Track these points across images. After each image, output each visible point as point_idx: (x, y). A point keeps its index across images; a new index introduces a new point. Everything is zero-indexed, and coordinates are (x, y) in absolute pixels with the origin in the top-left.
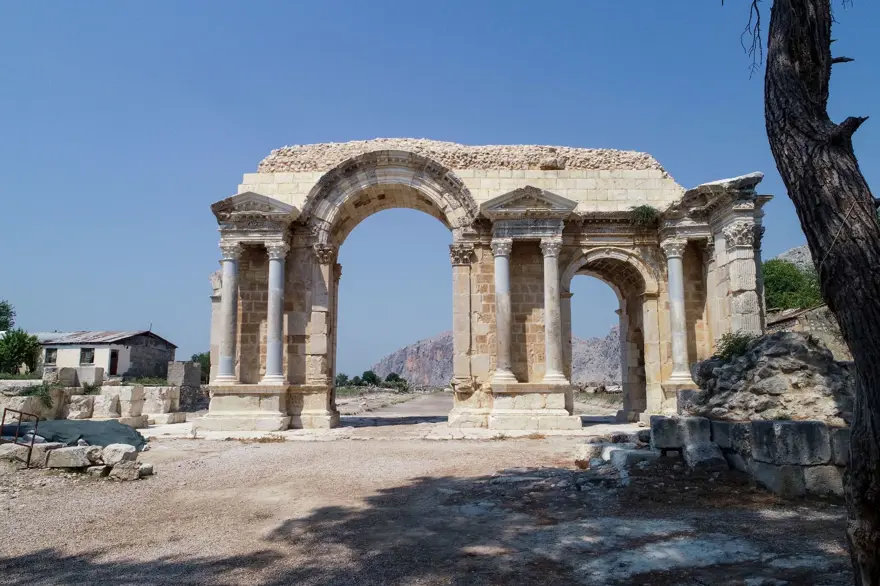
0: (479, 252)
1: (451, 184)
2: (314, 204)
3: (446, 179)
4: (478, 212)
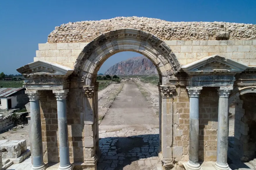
0: (178, 90)
1: (163, 50)
2: (81, 63)
3: (160, 47)
4: (180, 68)
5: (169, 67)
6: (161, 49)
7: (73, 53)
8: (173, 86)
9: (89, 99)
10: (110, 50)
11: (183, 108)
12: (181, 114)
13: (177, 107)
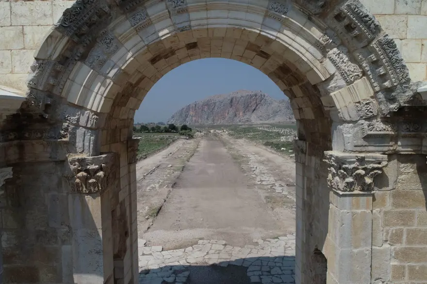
4: (409, 93)
5: (363, 89)
6: (340, 27)
7: (29, 37)
8: (375, 154)
9: (88, 198)
10: (163, 29)
11: (405, 229)
12: (398, 246)
13: (387, 225)
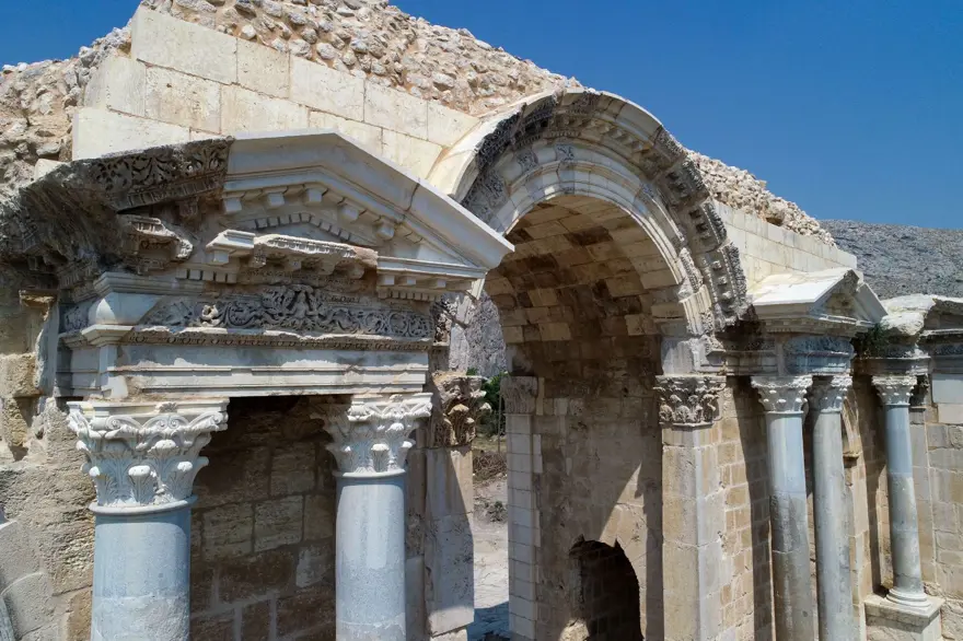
1: (704, 227)
3: (695, 215)
4: (746, 307)
5: (705, 299)
6: (691, 224)
8: (713, 375)
10: (548, 186)
11: (730, 465)
12: (728, 488)
13: (720, 463)
